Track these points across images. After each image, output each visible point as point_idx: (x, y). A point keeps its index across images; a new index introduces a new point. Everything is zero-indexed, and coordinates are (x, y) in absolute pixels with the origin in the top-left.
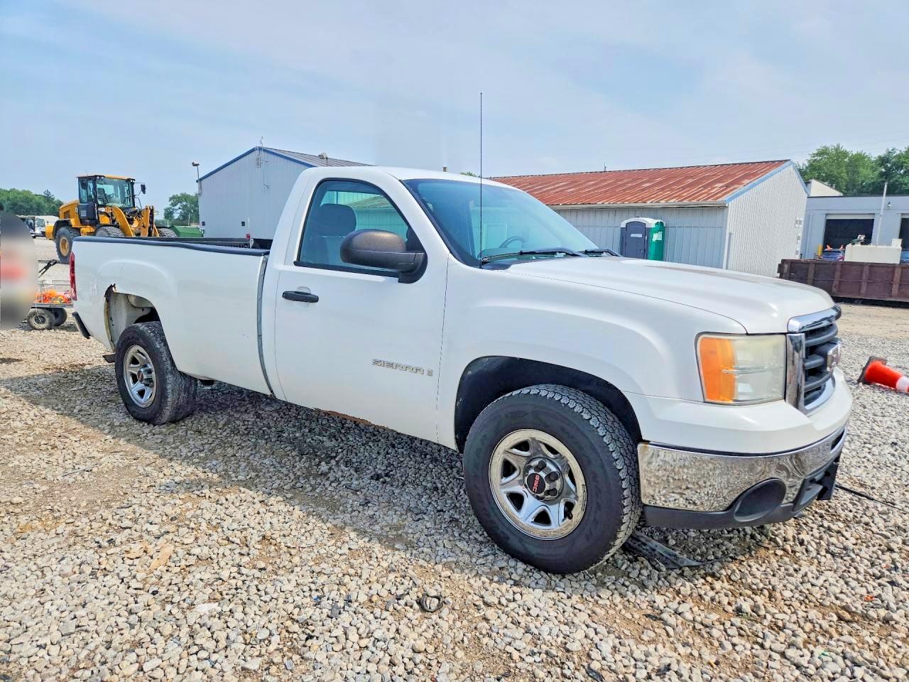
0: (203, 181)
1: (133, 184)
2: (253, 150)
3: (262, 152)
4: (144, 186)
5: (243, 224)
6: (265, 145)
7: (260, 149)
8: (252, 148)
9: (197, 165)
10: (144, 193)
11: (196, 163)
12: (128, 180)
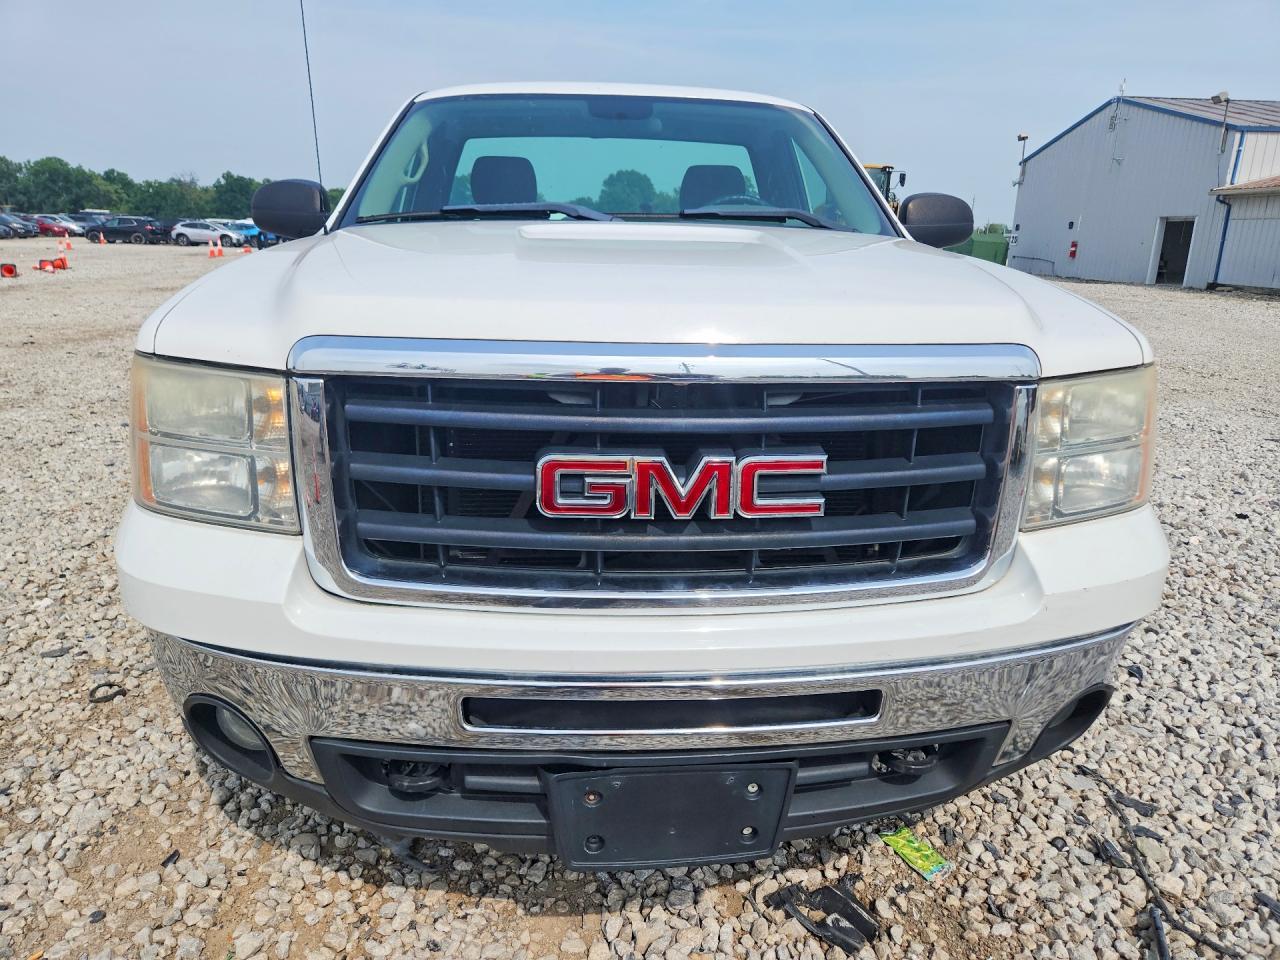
0: (1028, 164)
1: (890, 173)
2: (1109, 103)
3: (1121, 105)
4: (904, 175)
5: (1071, 225)
6: (1128, 93)
7: (1118, 100)
8: (1108, 100)
9: (1024, 139)
10: (902, 185)
11: (1023, 136)
12: (884, 169)
